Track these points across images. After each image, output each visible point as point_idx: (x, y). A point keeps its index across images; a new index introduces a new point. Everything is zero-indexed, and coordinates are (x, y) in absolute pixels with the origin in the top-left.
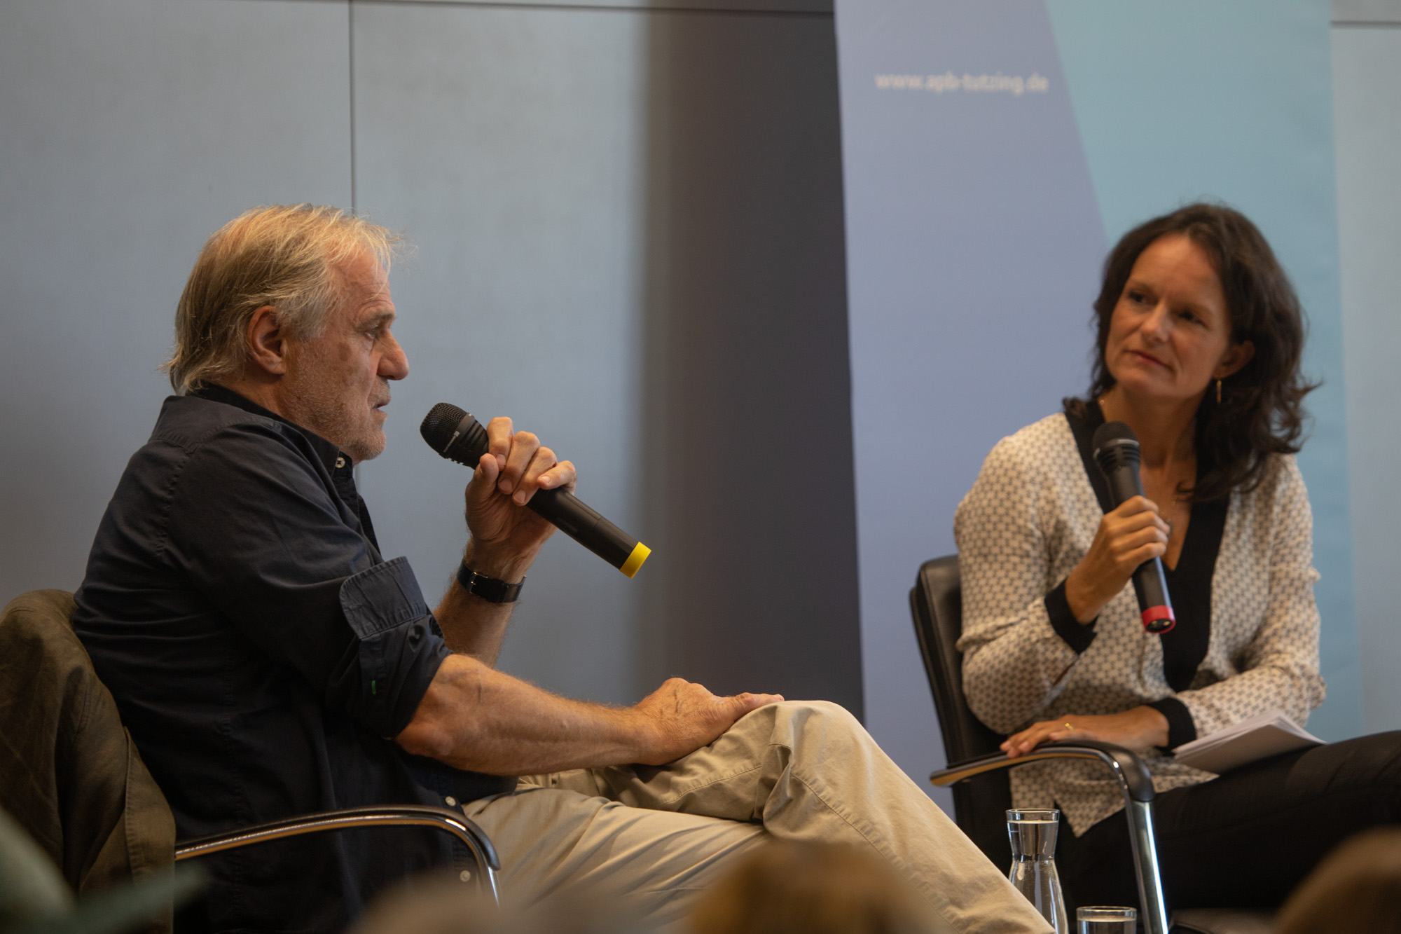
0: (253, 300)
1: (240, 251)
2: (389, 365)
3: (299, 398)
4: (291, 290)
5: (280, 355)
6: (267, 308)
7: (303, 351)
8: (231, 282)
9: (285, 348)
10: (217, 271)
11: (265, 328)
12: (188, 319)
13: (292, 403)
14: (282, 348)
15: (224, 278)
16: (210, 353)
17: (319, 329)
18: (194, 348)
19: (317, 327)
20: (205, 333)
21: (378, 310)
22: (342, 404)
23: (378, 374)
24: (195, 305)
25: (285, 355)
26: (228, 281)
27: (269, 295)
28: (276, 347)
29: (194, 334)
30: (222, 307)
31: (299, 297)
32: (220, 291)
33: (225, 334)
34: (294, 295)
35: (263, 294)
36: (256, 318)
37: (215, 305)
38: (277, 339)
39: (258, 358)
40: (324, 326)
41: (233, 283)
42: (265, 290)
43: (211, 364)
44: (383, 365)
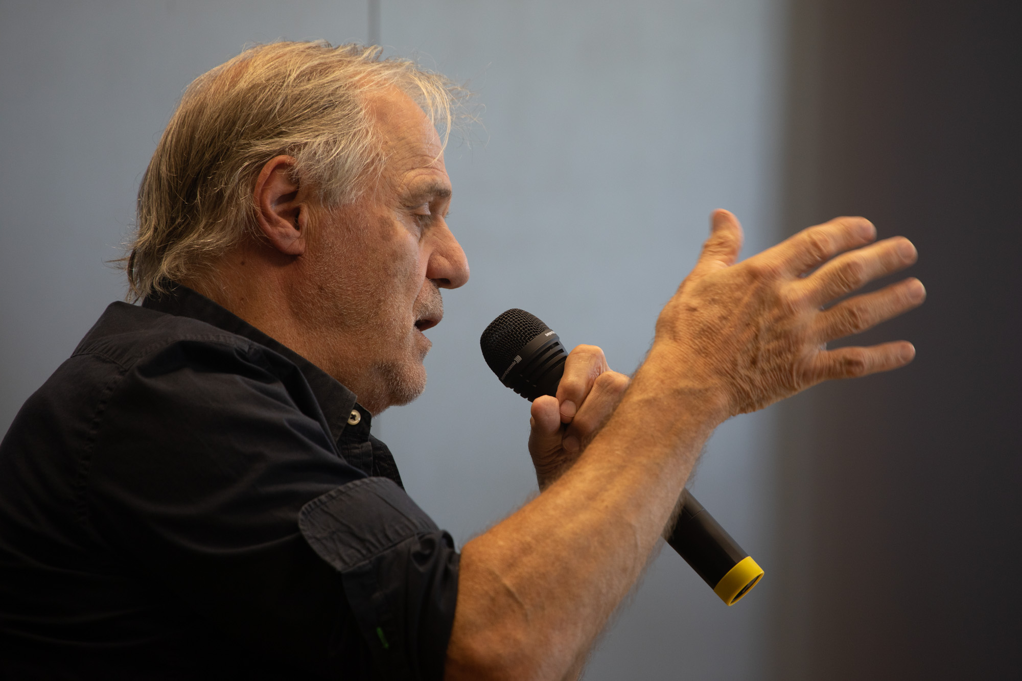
0: (262, 147)
1: (243, 84)
2: (444, 264)
3: (321, 288)
4: (317, 133)
5: (297, 227)
6: (281, 158)
7: (330, 222)
8: (231, 123)
9: (305, 216)
10: (208, 112)
11: (279, 186)
12: (164, 182)
13: (310, 295)
14: (300, 217)
15: (219, 120)
16: (197, 223)
17: (354, 192)
18: (173, 220)
19: (351, 190)
20: (191, 196)
21: (433, 180)
22: (380, 301)
23: (428, 276)
24: (175, 160)
25: (304, 228)
26: (225, 125)
27: (287, 140)
28: (294, 215)
29: (173, 198)
30: (216, 158)
31: (327, 143)
32: (213, 139)
33: (220, 195)
34: (321, 139)
35: (276, 139)
36: (267, 170)
37: (207, 156)
38: (294, 204)
39: (268, 227)
40: (360, 190)
41: (234, 123)
42: (280, 134)
43: (198, 238)
44: (435, 265)
